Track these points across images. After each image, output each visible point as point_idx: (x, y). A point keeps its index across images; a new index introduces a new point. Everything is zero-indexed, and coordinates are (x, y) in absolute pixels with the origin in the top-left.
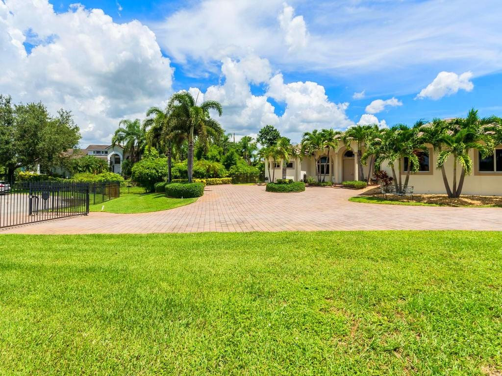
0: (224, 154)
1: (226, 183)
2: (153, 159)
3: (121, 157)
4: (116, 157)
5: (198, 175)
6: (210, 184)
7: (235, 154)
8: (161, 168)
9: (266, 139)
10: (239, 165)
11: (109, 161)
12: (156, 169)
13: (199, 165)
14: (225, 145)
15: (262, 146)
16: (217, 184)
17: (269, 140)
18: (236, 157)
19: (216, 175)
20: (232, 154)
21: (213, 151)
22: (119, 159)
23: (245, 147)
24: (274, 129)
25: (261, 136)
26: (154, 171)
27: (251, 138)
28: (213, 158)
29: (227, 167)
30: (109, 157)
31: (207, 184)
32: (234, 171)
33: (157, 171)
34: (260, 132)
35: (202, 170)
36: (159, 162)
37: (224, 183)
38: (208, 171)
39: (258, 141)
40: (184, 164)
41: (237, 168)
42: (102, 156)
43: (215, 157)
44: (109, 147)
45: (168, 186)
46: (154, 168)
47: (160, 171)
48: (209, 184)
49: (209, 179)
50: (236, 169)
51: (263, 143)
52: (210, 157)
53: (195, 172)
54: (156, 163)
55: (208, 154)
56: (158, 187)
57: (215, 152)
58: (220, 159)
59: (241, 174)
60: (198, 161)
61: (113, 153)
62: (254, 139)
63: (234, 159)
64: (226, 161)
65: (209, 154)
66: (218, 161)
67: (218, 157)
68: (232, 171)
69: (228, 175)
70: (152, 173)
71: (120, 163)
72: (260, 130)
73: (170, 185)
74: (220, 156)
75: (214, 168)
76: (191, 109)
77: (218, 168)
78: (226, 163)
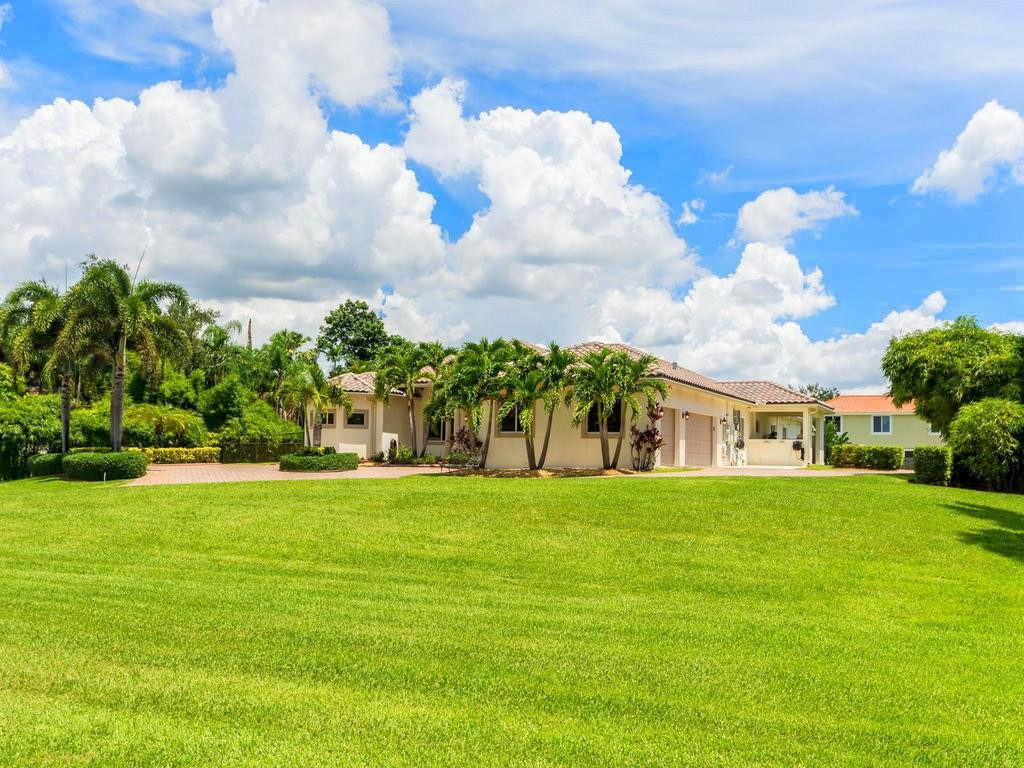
0: (207, 386)
1: (205, 461)
2: (10, 397)
5: (132, 438)
6: (164, 462)
7: (240, 387)
8: (35, 422)
9: (345, 340)
10: (248, 416)
12: (21, 425)
13: (137, 416)
14: (215, 359)
15: (331, 363)
16: (181, 462)
17: (356, 343)
18: (243, 394)
19: (182, 441)
20: (231, 389)
21: (175, 381)
23: (277, 363)
24: (368, 312)
25: (331, 332)
26: (17, 430)
27: (300, 336)
28: (177, 397)
29: (214, 421)
31: (155, 460)
32: (233, 433)
33: (26, 431)
34: (329, 321)
35: (146, 428)
36: (30, 407)
37: (201, 459)
38: (159, 429)
39: (321, 345)
40: (94, 411)
41: (243, 424)
43: (182, 393)
45: (69, 458)
46: (18, 422)
47: (32, 429)
48: (161, 460)
49: (162, 449)
50: (241, 428)
51: (333, 355)
52: (168, 394)
53: (127, 433)
54: (20, 409)
55: (162, 387)
56: (38, 464)
57: (183, 382)
58: (196, 400)
59: (253, 440)
60: (133, 406)
62: (309, 339)
63: (235, 401)
64: (215, 406)
65: (166, 388)
66: (188, 405)
67: (191, 395)
68: (228, 432)
69: (217, 442)
70: (12, 434)
72: (329, 315)
73: (75, 456)
74: (197, 392)
75: (173, 425)
76: (122, 304)
77: (186, 425)
78: (213, 412)
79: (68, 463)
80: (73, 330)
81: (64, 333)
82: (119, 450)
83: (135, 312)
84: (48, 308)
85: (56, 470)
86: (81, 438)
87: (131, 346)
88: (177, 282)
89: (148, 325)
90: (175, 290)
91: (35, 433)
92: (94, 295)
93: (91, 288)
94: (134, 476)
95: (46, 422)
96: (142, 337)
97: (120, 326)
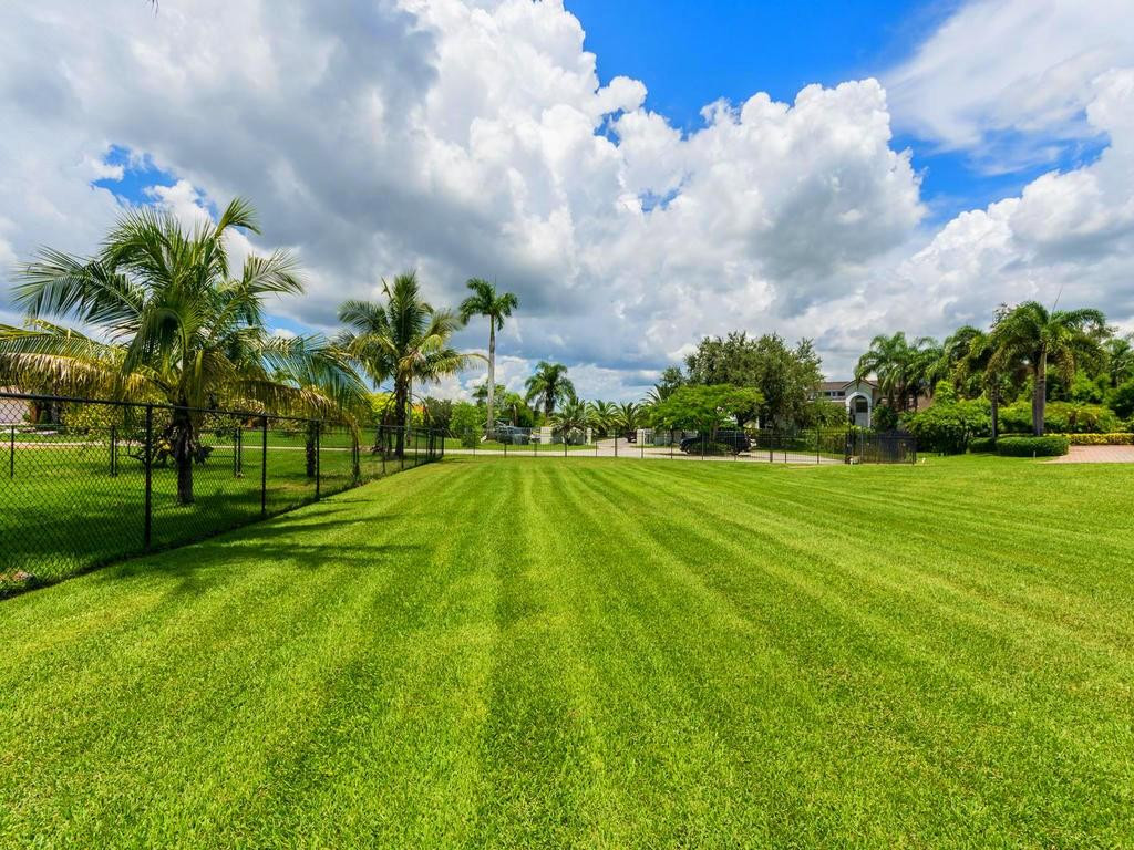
0: (1113, 384)
1: (1117, 444)
3: (869, 400)
4: (859, 400)
5: (1051, 427)
6: (1080, 444)
8: (969, 417)
11: (848, 409)
12: (960, 419)
13: (1054, 412)
14: (1117, 363)
16: (1095, 444)
19: (1091, 427)
21: (1081, 384)
22: (866, 403)
26: (957, 423)
28: (1084, 395)
29: (1123, 413)
30: (848, 402)
31: (1072, 443)
33: (963, 423)
35: (1059, 419)
36: (965, 408)
37: (1112, 442)
38: (1072, 420)
42: (835, 401)
43: (1088, 392)
44: (848, 385)
45: (999, 441)
46: (957, 418)
47: (967, 421)
48: (1076, 443)
49: (1076, 435)
52: (1075, 393)
53: (1047, 423)
54: (958, 409)
55: (1070, 389)
56: (977, 444)
57: (1088, 384)
58: (1102, 397)
61: (855, 394)
64: (1120, 401)
65: (1074, 389)
66: (1095, 401)
67: (1097, 393)
69: (1125, 429)
70: (954, 426)
71: (866, 411)
73: (1004, 440)
74: (1103, 391)
75: (1086, 416)
76: (1044, 330)
77: (1098, 416)
78: (1119, 405)
79: (1000, 444)
80: (1003, 354)
81: (997, 355)
82: (1042, 435)
83: (1055, 334)
84: (981, 342)
85: (991, 448)
86: (1003, 428)
87: (1051, 360)
88: (1092, 307)
89: (1067, 343)
90: (1092, 314)
91: (970, 424)
92: (1019, 327)
93: (1017, 322)
94: (1058, 454)
95: (977, 417)
96: (1061, 353)
97: (1040, 346)
